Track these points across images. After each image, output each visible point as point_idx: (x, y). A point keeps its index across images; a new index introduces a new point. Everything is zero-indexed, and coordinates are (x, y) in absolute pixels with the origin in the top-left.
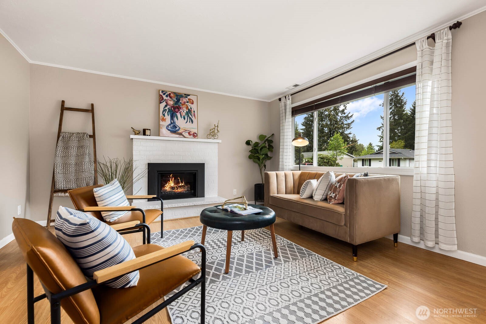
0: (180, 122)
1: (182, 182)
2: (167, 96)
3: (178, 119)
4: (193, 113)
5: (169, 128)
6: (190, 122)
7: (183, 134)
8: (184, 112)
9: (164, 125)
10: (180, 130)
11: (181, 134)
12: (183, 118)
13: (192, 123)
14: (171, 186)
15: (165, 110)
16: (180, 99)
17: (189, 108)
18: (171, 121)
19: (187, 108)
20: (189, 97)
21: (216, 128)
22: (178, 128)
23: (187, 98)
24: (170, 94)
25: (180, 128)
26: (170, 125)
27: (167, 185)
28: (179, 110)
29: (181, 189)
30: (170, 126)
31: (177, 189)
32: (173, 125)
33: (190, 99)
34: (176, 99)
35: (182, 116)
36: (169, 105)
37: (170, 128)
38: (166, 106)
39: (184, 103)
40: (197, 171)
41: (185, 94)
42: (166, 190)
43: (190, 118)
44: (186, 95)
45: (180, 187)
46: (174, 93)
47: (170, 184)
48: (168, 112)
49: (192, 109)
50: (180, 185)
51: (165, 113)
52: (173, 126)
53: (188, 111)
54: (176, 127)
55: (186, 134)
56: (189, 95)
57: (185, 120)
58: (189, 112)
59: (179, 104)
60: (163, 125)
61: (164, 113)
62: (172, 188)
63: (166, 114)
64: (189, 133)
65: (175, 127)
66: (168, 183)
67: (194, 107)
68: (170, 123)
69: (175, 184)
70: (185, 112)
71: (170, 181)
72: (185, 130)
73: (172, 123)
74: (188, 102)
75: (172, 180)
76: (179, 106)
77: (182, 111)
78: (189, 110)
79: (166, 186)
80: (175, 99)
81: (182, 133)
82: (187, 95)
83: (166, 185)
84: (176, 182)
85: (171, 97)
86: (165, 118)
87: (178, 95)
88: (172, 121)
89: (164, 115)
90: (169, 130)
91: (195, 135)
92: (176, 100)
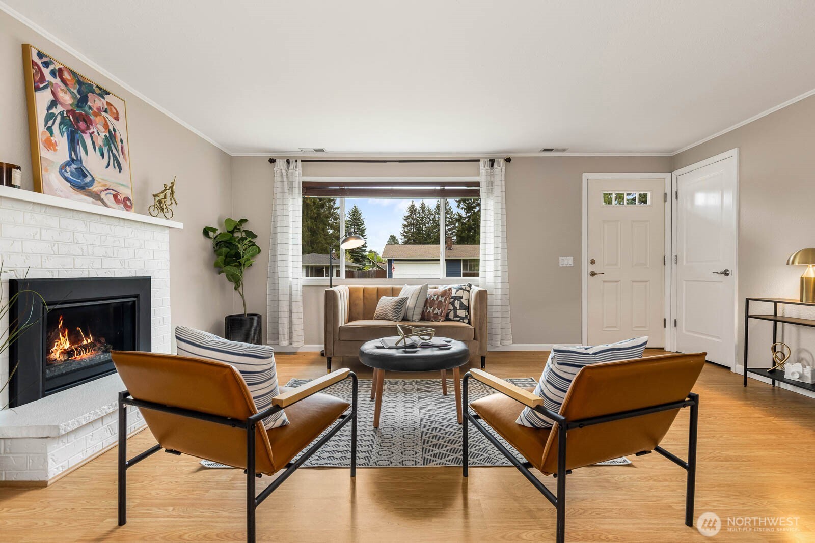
0: (93, 161)
1: (87, 336)
2: (53, 73)
3: (86, 153)
4: (120, 144)
5: (66, 175)
6: (114, 167)
7: (103, 195)
8: (99, 135)
9: (53, 162)
10: (95, 184)
11: (97, 197)
12: (98, 153)
13: (120, 172)
14: (65, 350)
15: (50, 117)
16: (88, 95)
17: (111, 128)
18: (70, 154)
19: (106, 126)
20: (108, 98)
21: (169, 192)
22: (88, 179)
23: (104, 98)
24: (60, 70)
25: (93, 179)
26: (68, 164)
27: (55, 347)
28: (88, 128)
29: (89, 352)
30: (68, 169)
31: (80, 354)
32: (75, 167)
33: (111, 105)
34: (79, 92)
35: (97, 148)
36: (62, 104)
37: (68, 175)
38: (54, 104)
39: (97, 109)
40: (137, 296)
41: (97, 86)
42: (56, 360)
43: (114, 156)
44: (100, 89)
45: (85, 347)
46: (72, 73)
47: (61, 344)
48: (60, 125)
49: (117, 133)
50: (85, 342)
51: (53, 124)
52: (76, 169)
53: (108, 135)
54: (85, 176)
55: (109, 199)
56: (108, 93)
57: (103, 158)
58: (111, 139)
59: (86, 108)
60: (51, 162)
61: (50, 123)
62: (69, 353)
63: (56, 128)
64: (115, 197)
65: (82, 173)
66: (56, 344)
67: (119, 127)
68: (69, 159)
69: (72, 343)
70: (103, 135)
71: (60, 340)
72: (105, 185)
73: (73, 160)
74: (106, 111)
75: (63, 336)
76: (87, 115)
77: (96, 133)
78: (110, 132)
79: (52, 352)
80: (75, 91)
81: (99, 193)
82: (104, 93)
83: (53, 349)
84: (74, 338)
85: (64, 81)
86: (53, 142)
87: (84, 84)
88: (73, 153)
89: (50, 129)
90: (66, 179)
91: (126, 203)
92: (79, 96)
